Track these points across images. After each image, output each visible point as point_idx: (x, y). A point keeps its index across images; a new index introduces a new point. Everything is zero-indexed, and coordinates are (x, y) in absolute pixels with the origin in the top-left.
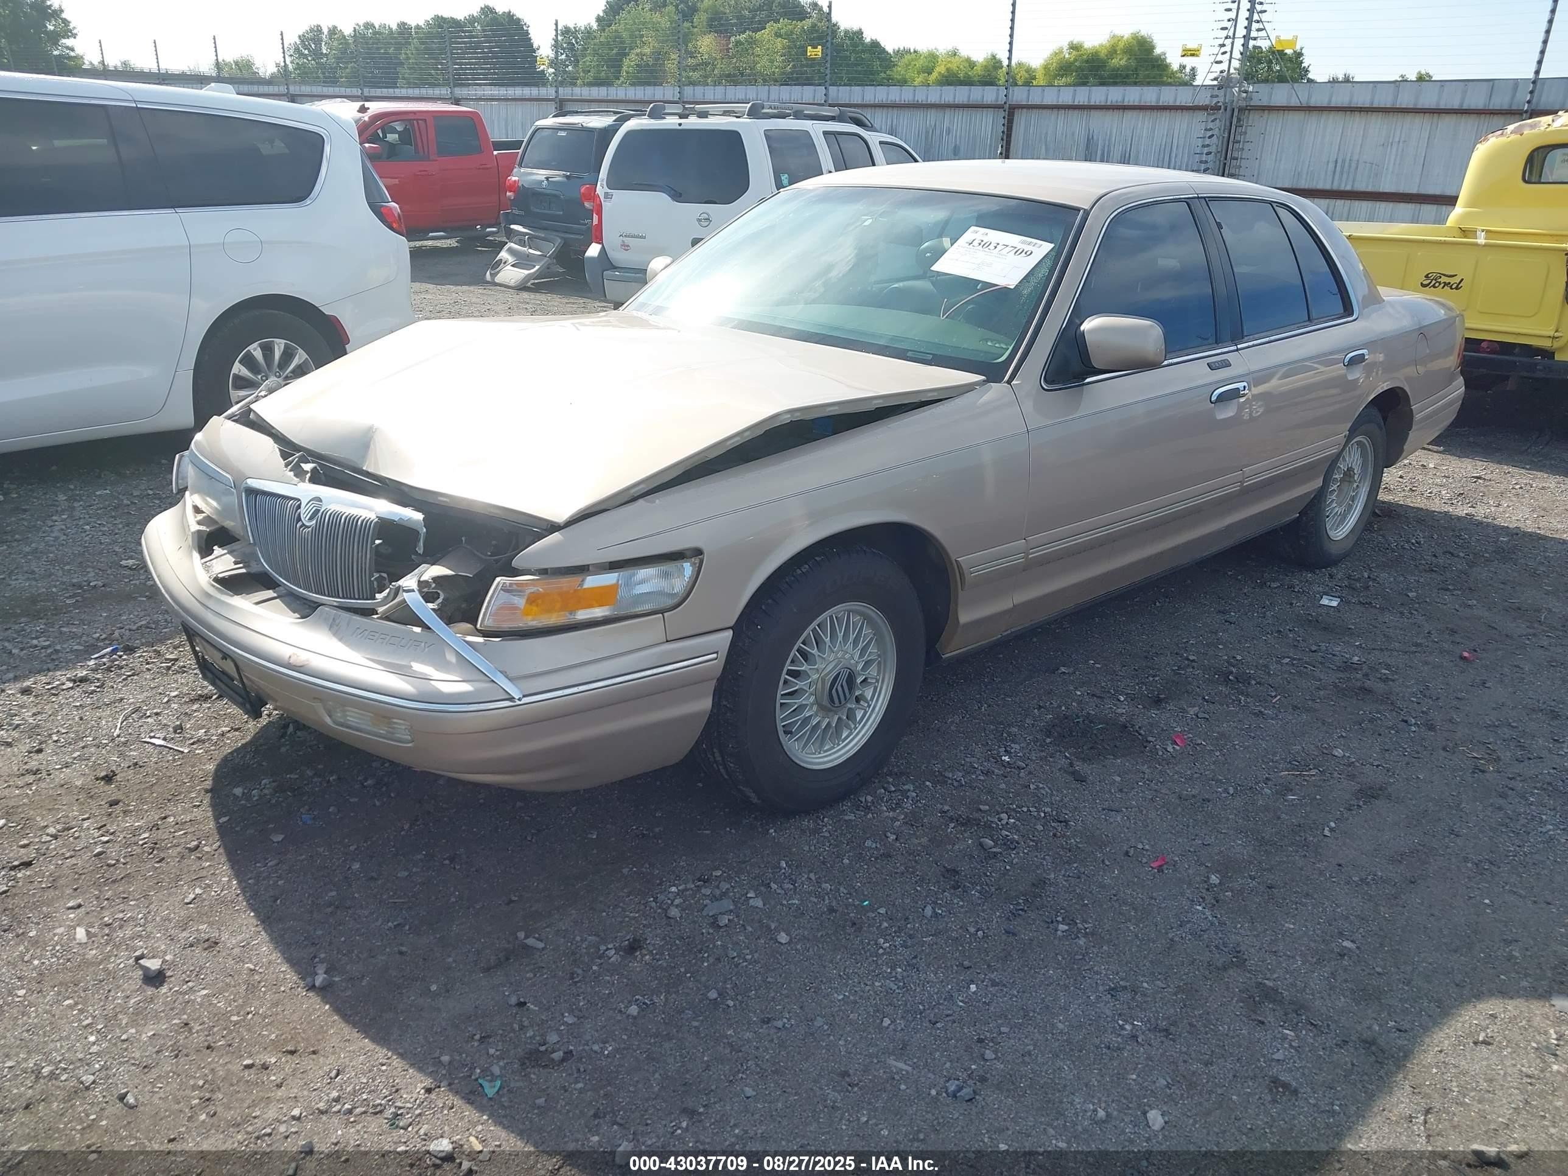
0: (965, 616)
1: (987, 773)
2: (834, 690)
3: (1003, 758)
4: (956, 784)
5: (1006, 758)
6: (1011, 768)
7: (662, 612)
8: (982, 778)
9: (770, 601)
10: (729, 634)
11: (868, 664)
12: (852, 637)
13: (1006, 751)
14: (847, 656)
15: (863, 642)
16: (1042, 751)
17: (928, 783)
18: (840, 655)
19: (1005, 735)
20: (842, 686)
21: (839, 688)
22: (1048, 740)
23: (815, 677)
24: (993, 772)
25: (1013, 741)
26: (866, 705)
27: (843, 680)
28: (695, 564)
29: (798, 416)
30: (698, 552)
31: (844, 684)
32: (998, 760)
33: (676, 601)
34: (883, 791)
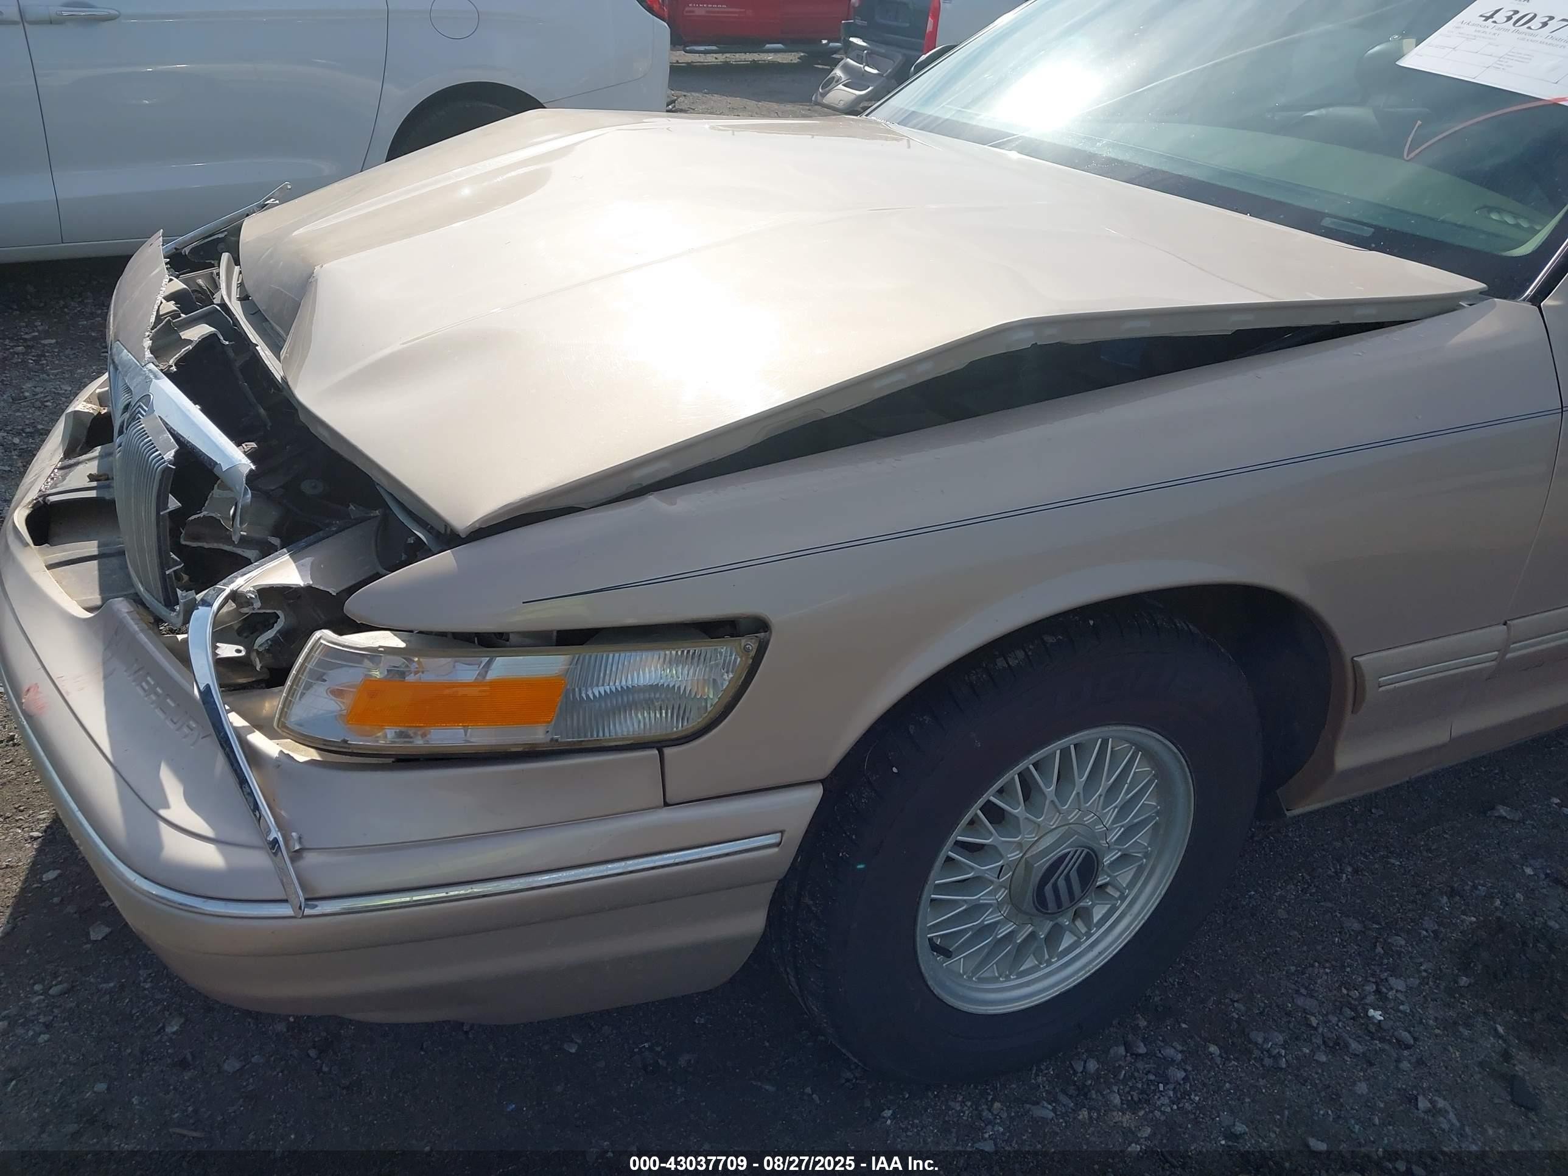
0: (1346, 759)
1: (1336, 1046)
2: (1048, 888)
3: (1371, 1012)
4: (1268, 1062)
5: (1377, 1015)
6: (1382, 1040)
7: (660, 745)
8: (1323, 1059)
9: (927, 719)
10: (815, 794)
11: (1130, 831)
12: (1105, 784)
13: (1378, 991)
14: (1089, 819)
15: (1127, 793)
16: (1449, 1006)
17: (1213, 1049)
18: (1073, 817)
19: (1379, 950)
20: (1067, 879)
21: (1061, 883)
22: (1464, 981)
23: (1014, 856)
24: (1347, 1046)
25: (1394, 971)
26: (1117, 895)
27: (1071, 868)
28: (746, 650)
29: (1050, 337)
30: (759, 626)
31: (1074, 875)
32: (1360, 1017)
33: (695, 721)
34: (1122, 1050)
